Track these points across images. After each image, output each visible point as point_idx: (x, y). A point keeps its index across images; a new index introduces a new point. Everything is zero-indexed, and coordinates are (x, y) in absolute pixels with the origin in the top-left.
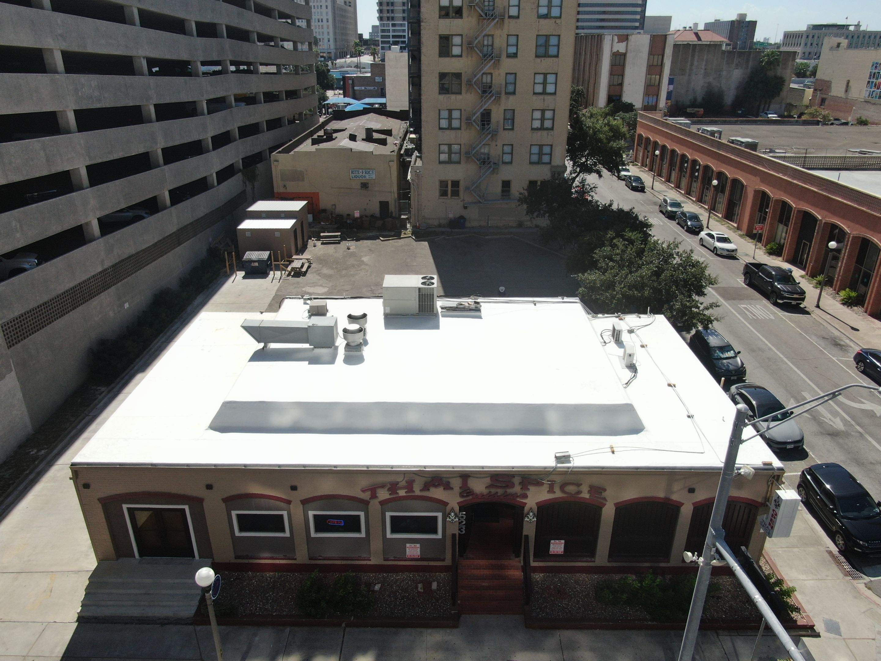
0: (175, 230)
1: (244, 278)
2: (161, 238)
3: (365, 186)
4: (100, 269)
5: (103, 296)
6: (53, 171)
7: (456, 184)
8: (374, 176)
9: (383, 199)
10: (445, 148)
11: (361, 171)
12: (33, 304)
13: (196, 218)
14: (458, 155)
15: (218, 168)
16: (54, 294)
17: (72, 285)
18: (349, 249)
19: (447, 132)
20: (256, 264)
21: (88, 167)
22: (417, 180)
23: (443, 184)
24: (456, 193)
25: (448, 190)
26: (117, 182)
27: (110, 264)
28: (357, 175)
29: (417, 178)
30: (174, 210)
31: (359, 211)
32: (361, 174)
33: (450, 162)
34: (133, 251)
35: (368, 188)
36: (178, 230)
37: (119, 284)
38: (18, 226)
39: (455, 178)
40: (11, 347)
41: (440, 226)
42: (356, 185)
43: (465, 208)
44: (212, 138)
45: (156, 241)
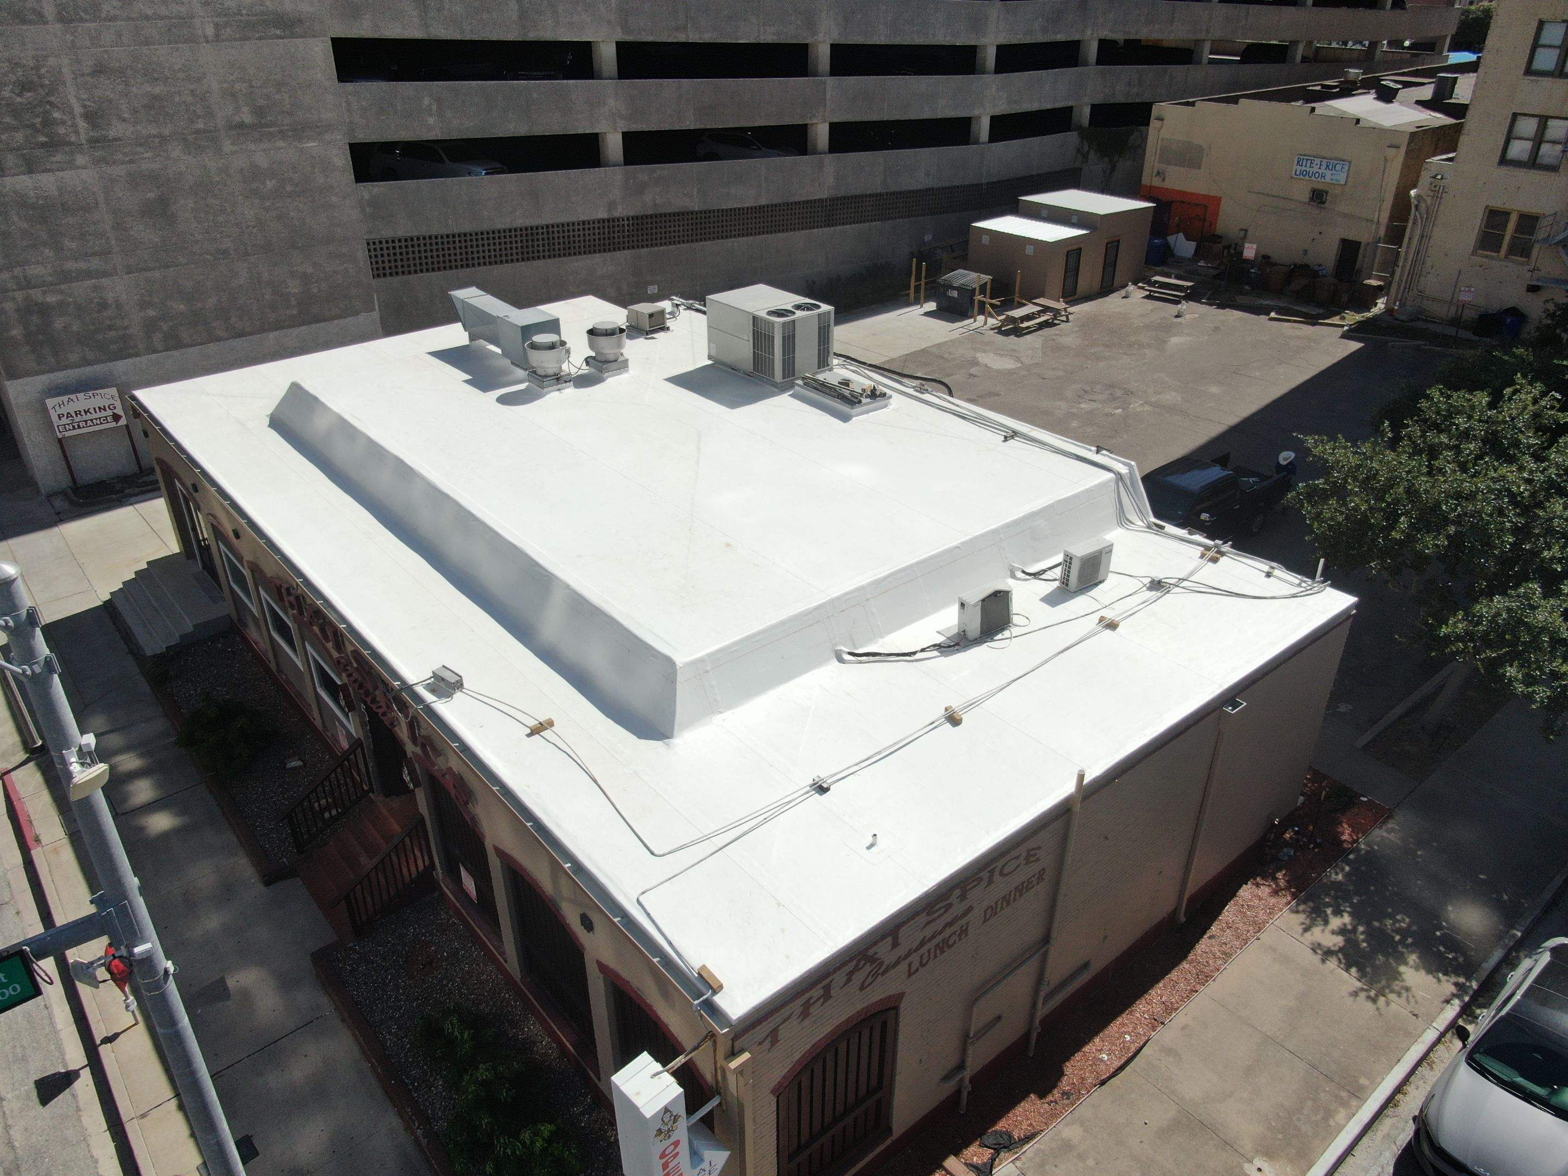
0: (824, 194)
1: (928, 314)
2: (776, 200)
3: (1318, 197)
4: (603, 215)
5: (598, 258)
6: (532, 36)
7: (1529, 222)
8: (1342, 178)
9: (1351, 236)
10: (1528, 127)
11: (1317, 161)
12: (437, 229)
13: (894, 188)
14: (1559, 148)
15: (1002, 108)
16: (485, 227)
17: (529, 222)
18: (1177, 316)
19: (1546, 82)
20: (955, 294)
21: (620, 46)
22: (1429, 200)
23: (1495, 218)
24: (1521, 249)
25: (1504, 236)
26: (685, 82)
27: (632, 213)
28: (1308, 169)
29: (1432, 194)
30: (831, 162)
31: (1255, 246)
32: (1316, 169)
33: (1533, 163)
34: (695, 204)
35: (1324, 203)
36: (832, 199)
37: (644, 251)
38: (434, 107)
39: (1531, 207)
40: (378, 276)
41: (1455, 322)
42: (1302, 192)
43: (1533, 289)
44: (999, 47)
45: (763, 202)
